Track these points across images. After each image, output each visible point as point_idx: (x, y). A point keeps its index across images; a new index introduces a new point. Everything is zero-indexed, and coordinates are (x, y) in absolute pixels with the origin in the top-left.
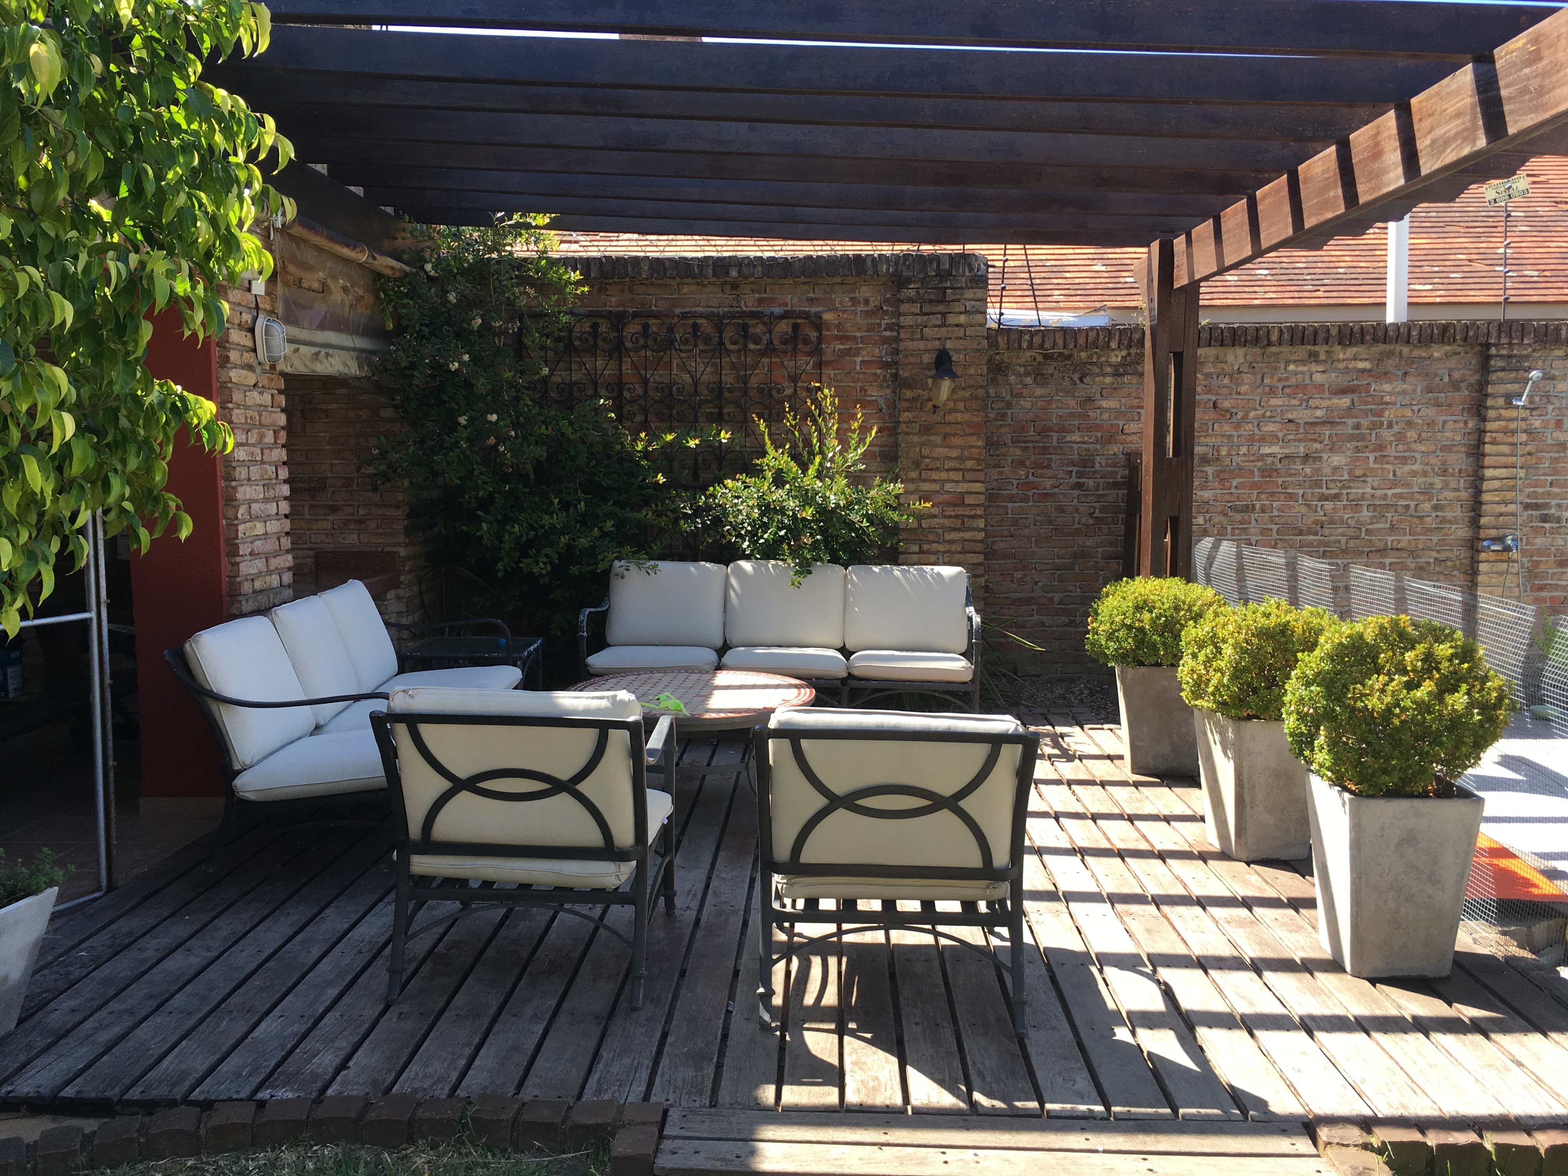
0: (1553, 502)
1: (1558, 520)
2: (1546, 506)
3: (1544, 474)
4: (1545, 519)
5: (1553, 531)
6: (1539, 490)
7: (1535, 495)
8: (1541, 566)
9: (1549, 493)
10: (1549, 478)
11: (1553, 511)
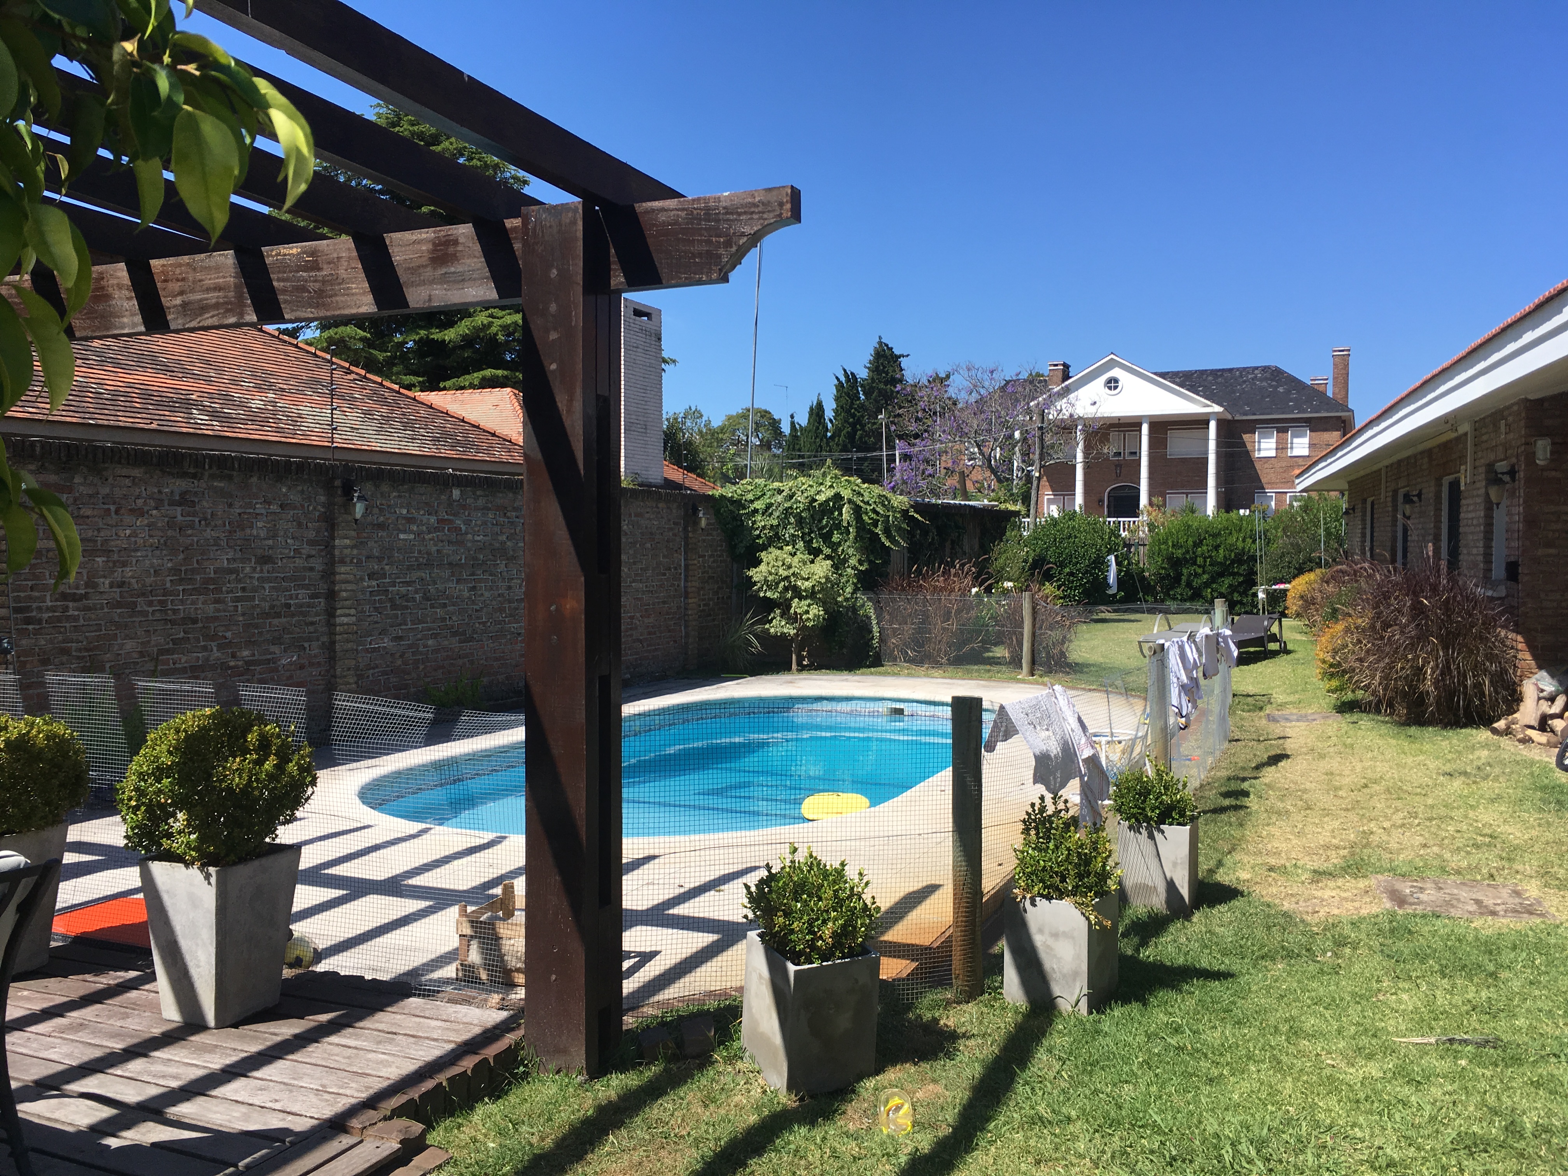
0: (34, 605)
1: (39, 621)
2: (28, 609)
3: (25, 580)
4: (28, 621)
5: (37, 632)
6: (22, 594)
7: (17, 599)
8: (28, 666)
9: (30, 598)
10: (30, 583)
11: (34, 614)
